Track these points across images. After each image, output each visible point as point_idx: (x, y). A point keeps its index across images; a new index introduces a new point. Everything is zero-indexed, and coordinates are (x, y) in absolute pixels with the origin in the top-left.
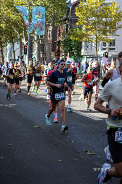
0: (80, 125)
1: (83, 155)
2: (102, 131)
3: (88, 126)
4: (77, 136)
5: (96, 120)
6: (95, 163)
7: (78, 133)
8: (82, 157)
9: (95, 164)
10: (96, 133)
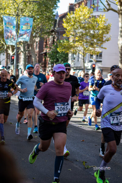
0: (71, 135)
1: (77, 165)
2: (94, 141)
3: (79, 136)
4: (69, 145)
5: (87, 130)
6: (90, 172)
7: (70, 143)
8: (76, 166)
9: (90, 174)
10: (88, 143)
